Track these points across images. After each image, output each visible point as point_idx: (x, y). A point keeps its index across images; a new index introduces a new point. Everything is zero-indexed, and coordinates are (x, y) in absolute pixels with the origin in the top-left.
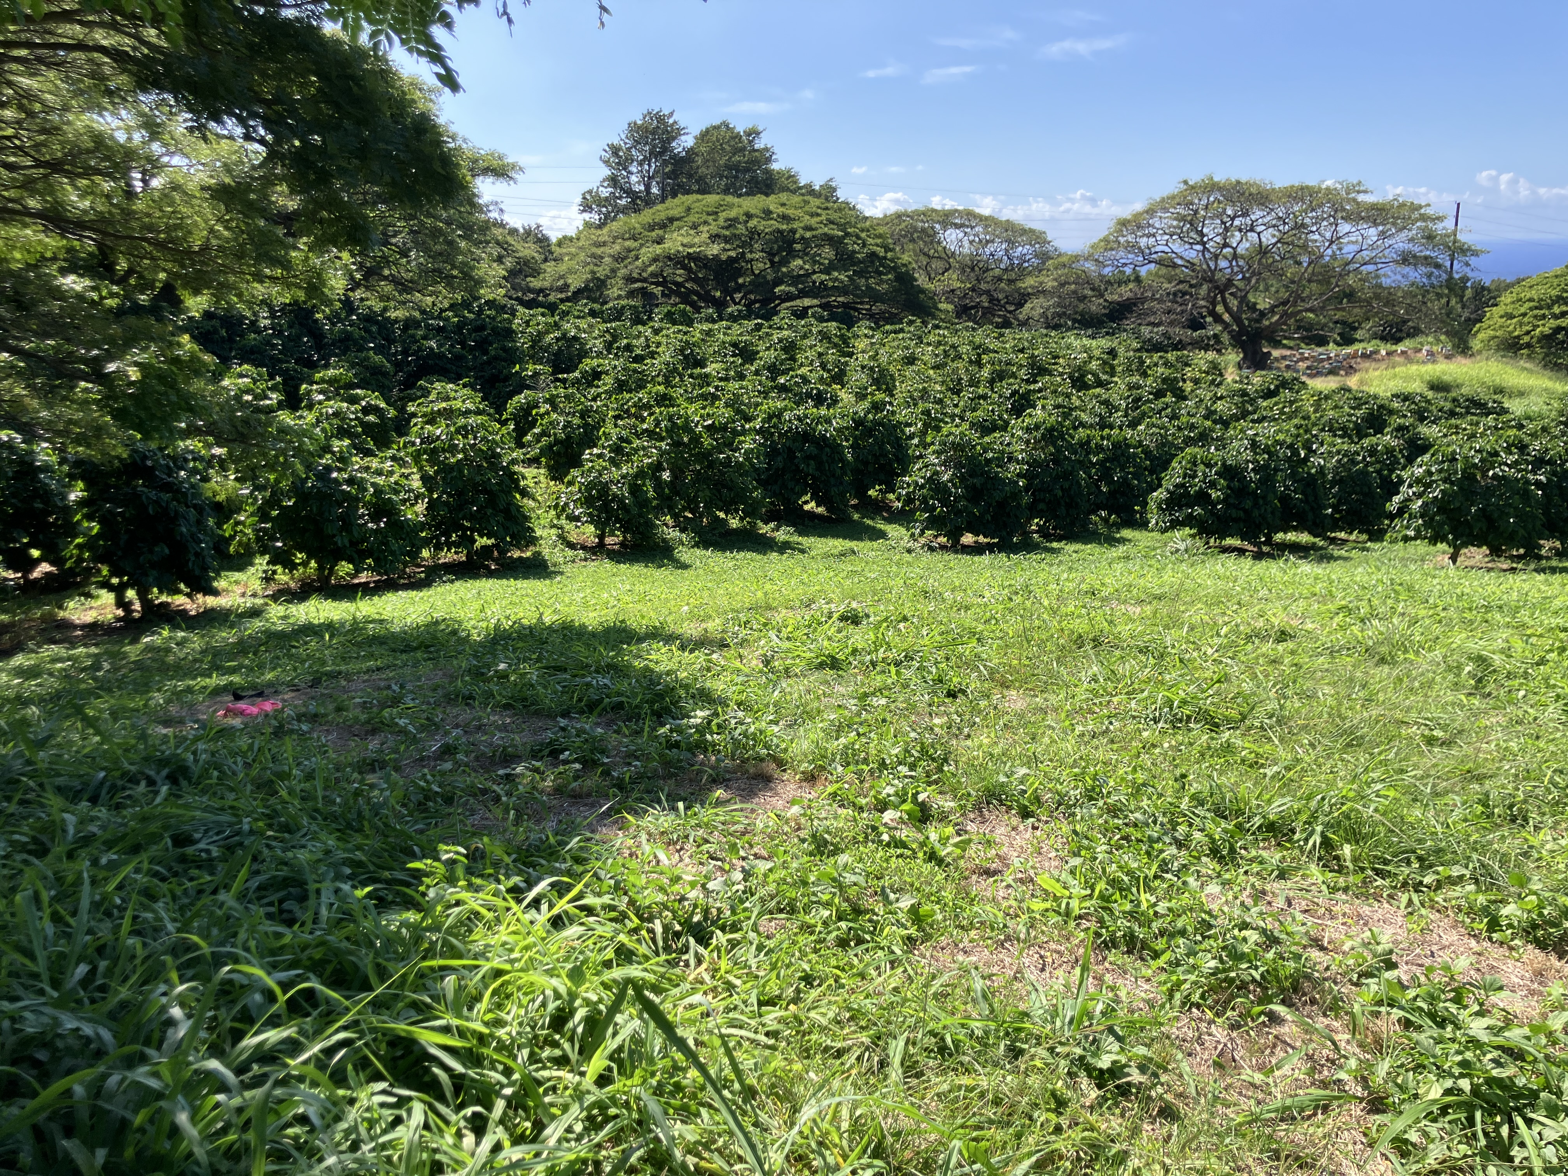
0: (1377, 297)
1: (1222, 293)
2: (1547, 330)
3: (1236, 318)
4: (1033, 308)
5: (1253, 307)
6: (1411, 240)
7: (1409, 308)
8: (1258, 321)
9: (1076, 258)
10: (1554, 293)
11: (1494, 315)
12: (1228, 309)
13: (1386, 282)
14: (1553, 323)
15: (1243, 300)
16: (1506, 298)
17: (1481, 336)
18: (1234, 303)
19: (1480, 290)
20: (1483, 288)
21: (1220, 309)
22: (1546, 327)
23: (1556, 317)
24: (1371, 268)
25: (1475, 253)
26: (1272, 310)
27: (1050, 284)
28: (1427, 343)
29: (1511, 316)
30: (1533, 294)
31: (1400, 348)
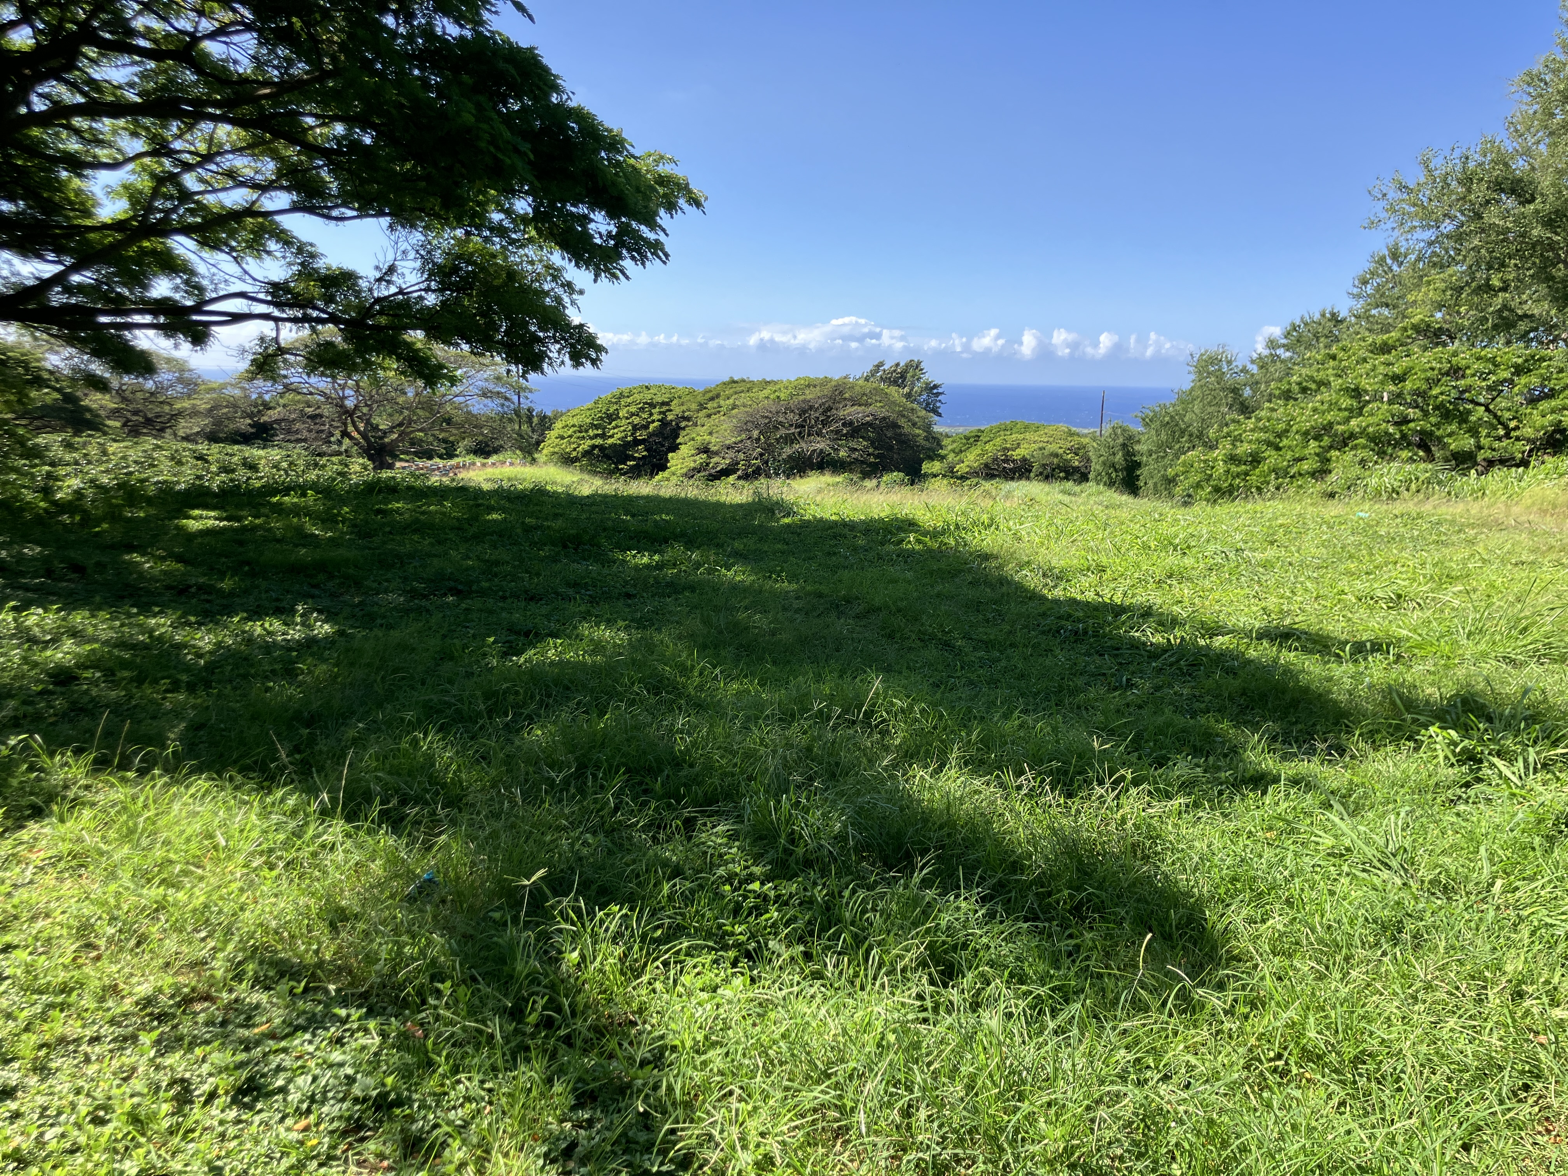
0: (467, 420)
1: (351, 416)
2: (586, 447)
3: (364, 435)
4: (185, 426)
5: (376, 428)
6: (486, 380)
7: (492, 429)
8: (381, 438)
9: (224, 386)
10: (588, 421)
11: (551, 435)
12: (357, 429)
13: (475, 411)
14: (590, 442)
15: (368, 423)
16: (559, 425)
17: (545, 452)
18: (361, 426)
19: (543, 418)
20: (545, 417)
21: (350, 428)
22: (586, 445)
23: (591, 438)
24: (461, 399)
25: (531, 391)
26: (391, 429)
27: (203, 407)
28: (506, 456)
29: (562, 438)
30: (575, 421)
31: (490, 461)
